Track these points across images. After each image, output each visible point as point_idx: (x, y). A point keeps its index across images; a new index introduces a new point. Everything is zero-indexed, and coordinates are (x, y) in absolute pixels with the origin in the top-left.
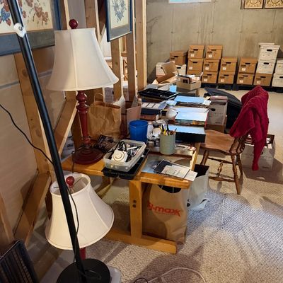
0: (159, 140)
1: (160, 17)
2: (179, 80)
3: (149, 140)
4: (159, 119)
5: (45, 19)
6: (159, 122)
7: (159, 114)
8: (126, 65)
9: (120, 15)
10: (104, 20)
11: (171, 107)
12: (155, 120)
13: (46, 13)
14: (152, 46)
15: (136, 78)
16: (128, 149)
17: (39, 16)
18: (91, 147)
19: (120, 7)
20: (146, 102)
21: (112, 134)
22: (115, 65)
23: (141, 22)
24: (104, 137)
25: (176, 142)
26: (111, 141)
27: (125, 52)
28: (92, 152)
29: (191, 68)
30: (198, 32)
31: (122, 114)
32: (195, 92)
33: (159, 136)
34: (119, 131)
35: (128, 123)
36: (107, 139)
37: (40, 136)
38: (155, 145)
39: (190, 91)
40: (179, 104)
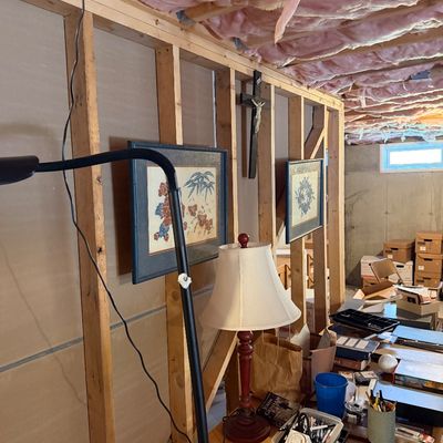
0: (365, 411)
1: (367, 191)
2: (401, 297)
3: (348, 412)
4: (367, 369)
5: (208, 228)
6: (366, 375)
7: (367, 359)
8: (311, 261)
9: (305, 208)
10: (284, 216)
11: (388, 348)
12: (359, 371)
13: (211, 220)
14: (354, 231)
15: (327, 281)
16: (312, 429)
17: (201, 225)
18: (252, 413)
19: (306, 197)
20: (344, 335)
21: (287, 392)
22: (296, 273)
23: (336, 211)
24: (274, 397)
25: (397, 421)
26: (284, 406)
27: (311, 241)
28: (254, 423)
29: (421, 268)
30: (431, 214)
31: (304, 359)
32: (429, 320)
33: (366, 403)
34: (297, 388)
35: (314, 378)
36: (278, 401)
37: (182, 385)
38: (359, 423)
39: (420, 317)
40: (400, 342)
